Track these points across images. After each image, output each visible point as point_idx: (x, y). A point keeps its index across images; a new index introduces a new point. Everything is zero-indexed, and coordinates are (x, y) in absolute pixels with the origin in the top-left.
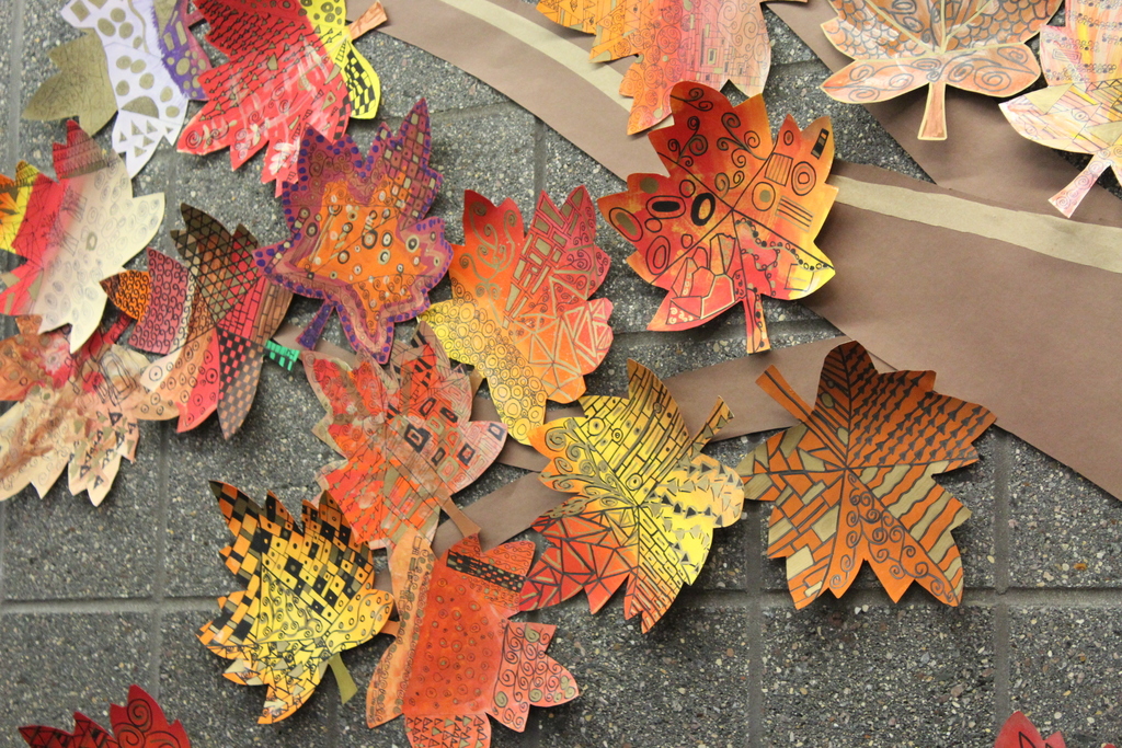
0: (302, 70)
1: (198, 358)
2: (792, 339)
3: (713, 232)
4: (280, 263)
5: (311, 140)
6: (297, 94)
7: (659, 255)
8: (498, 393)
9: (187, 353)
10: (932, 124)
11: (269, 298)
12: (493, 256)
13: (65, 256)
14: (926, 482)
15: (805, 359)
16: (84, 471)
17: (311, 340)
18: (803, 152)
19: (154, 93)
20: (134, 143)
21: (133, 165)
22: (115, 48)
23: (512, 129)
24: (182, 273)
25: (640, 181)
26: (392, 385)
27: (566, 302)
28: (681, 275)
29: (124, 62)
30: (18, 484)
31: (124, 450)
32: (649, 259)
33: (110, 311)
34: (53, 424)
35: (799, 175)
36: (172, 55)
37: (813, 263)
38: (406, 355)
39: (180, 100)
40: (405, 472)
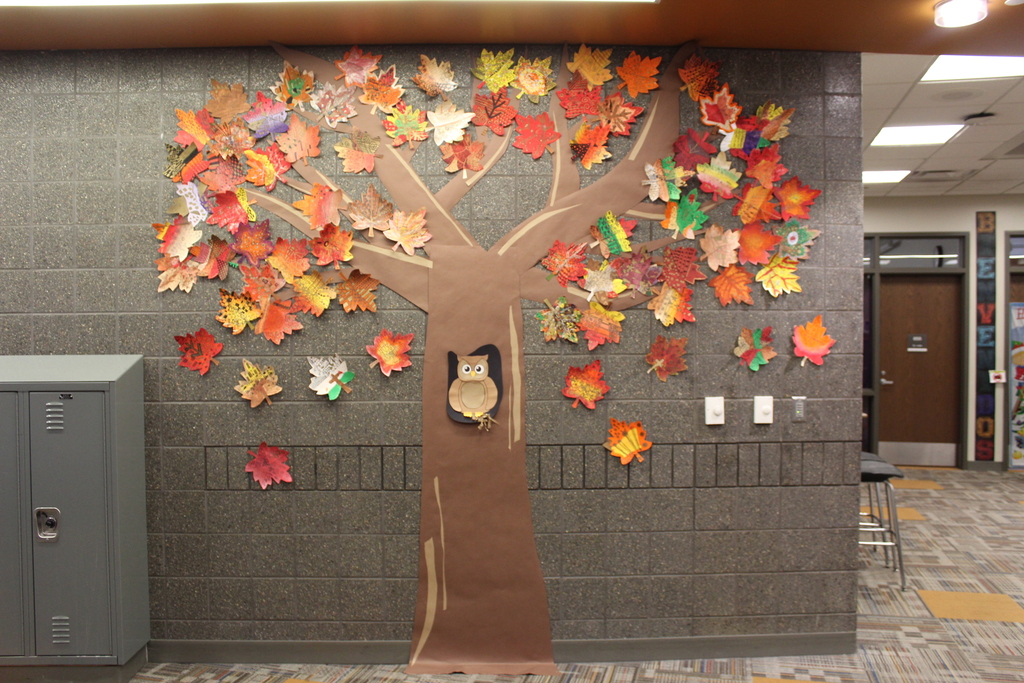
0: (237, 210)
1: (212, 264)
2: (343, 267)
3: (328, 248)
4: (234, 247)
5: (241, 224)
6: (235, 214)
7: (318, 251)
8: (283, 274)
9: (209, 263)
10: (371, 234)
11: (230, 253)
12: (282, 249)
13: (176, 241)
14: (368, 292)
15: (348, 271)
16: (183, 286)
17: (240, 262)
18: (346, 235)
19: (199, 210)
20: (193, 220)
21: (194, 225)
22: (188, 200)
23: (285, 226)
24: (208, 247)
25: (316, 238)
26: (260, 272)
27: (297, 258)
28: (322, 255)
29: (191, 203)
30: (166, 288)
31: (193, 281)
32: (316, 252)
33: (189, 254)
34: (174, 276)
35: (345, 240)
36: (203, 203)
37: (349, 255)
38: (263, 266)
39: (206, 213)
40: (263, 287)
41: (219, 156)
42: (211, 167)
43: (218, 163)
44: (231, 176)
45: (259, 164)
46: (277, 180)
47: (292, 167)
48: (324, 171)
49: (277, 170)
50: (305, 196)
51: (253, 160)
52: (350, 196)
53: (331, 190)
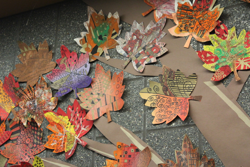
41: (20, 123)
42: (13, 137)
43: (19, 131)
44: (31, 146)
45: (60, 126)
46: (78, 144)
47: (94, 127)
49: (77, 132)
51: (53, 124)
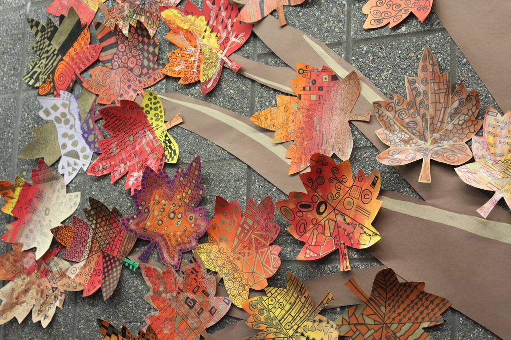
0: (144, 142)
1: (93, 264)
2: (360, 266)
3: (326, 218)
4: (132, 224)
5: (148, 172)
6: (142, 151)
7: (302, 227)
8: (228, 285)
9: (88, 262)
10: (424, 175)
11: (126, 239)
12: (228, 225)
13: (35, 218)
14: (420, 331)
15: (367, 275)
16: (39, 312)
17: (144, 258)
18: (367, 185)
19: (78, 149)
20: (68, 170)
21: (67, 180)
22: (61, 129)
23: (236, 170)
24: (87, 227)
25: (295, 195)
26: (180, 279)
27: (259, 247)
28: (311, 236)
29: (65, 135)
30: (9, 317)
31: (58, 304)
32: (297, 229)
33: (54, 242)
34: (26, 291)
35: (365, 195)
36: (86, 133)
37: (371, 233)
38: (187, 266)
39: (89, 152)
40: (185, 318)
41: (117, 31)
42: (104, 56)
43: (116, 45)
44: (137, 71)
45: (190, 35)
46: (224, 68)
47: (254, 36)
48: (319, 36)
49: (223, 46)
50: (280, 98)
51: (177, 30)
52: (378, 86)
53: (335, 78)
